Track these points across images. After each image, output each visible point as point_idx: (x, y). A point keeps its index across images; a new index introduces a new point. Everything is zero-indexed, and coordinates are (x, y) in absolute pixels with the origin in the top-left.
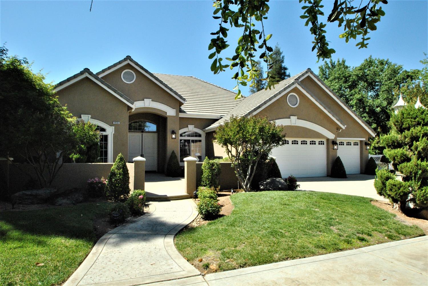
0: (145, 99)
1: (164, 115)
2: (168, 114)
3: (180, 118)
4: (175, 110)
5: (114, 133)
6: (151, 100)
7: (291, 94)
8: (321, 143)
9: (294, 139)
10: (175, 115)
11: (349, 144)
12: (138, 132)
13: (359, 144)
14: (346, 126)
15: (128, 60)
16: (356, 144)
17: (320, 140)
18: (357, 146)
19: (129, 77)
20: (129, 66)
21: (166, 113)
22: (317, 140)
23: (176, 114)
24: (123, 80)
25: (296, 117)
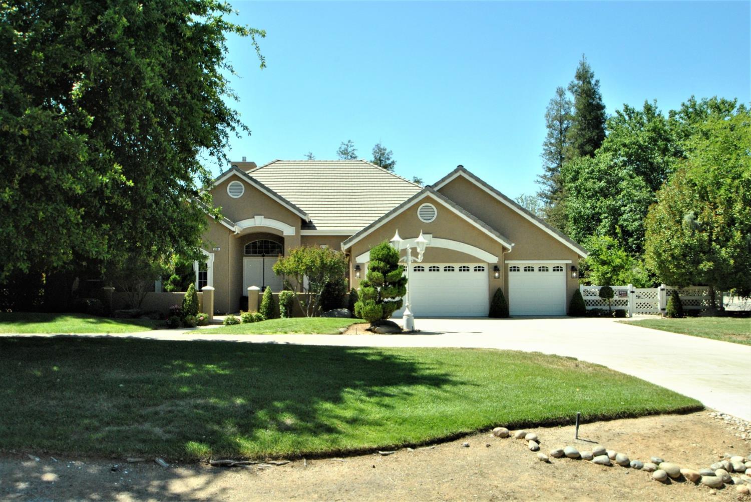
0: (255, 217)
1: (280, 235)
2: (285, 234)
3: (302, 237)
4: (294, 228)
5: (213, 261)
6: (263, 217)
7: (424, 205)
8: (479, 269)
9: (432, 265)
10: (294, 234)
11: (529, 269)
12: (257, 256)
13: (564, 269)
14: (513, 245)
15: (234, 170)
16: (557, 269)
17: (477, 265)
18: (560, 272)
19: (236, 189)
20: (235, 177)
21: (283, 232)
22: (472, 266)
23: (296, 233)
24: (230, 194)
25: (431, 235)
